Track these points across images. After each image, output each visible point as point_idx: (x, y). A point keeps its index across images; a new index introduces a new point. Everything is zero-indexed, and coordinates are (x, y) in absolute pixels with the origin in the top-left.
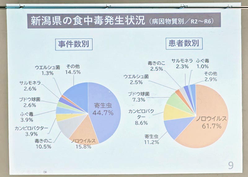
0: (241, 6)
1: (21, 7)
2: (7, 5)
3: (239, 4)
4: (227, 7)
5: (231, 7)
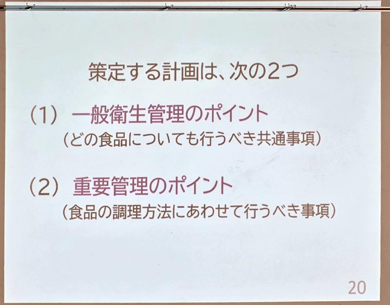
1: (28, 8)
2: (7, 3)
4: (359, 9)
5: (365, 8)
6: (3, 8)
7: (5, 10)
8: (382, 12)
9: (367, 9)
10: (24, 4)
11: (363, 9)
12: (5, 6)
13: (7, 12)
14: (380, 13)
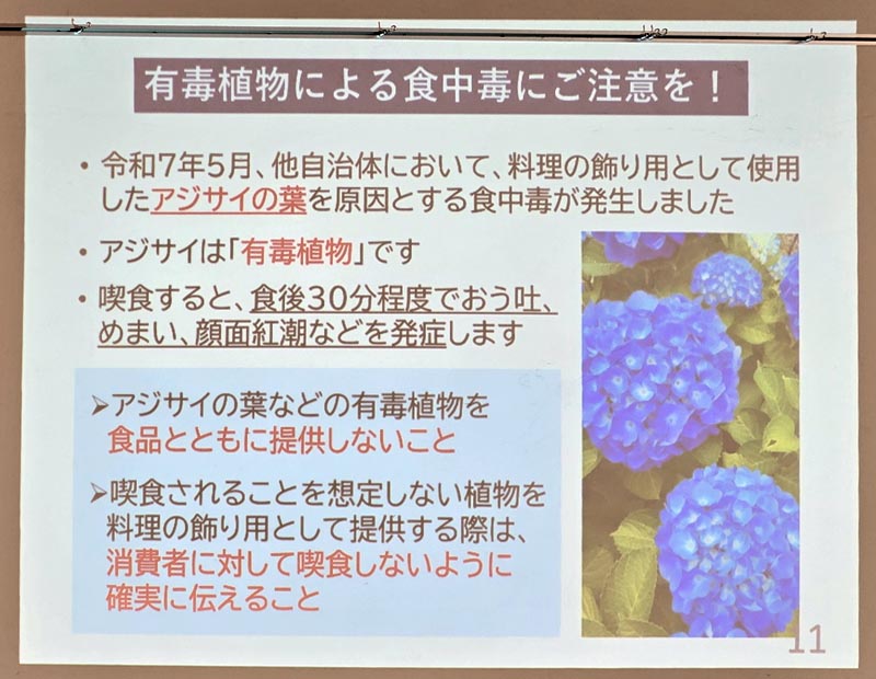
0: (858, 32)
1: (76, 29)
2: (29, 20)
3: (849, 27)
4: (808, 37)
5: (821, 36)
6: (19, 29)
7: (25, 33)
8: (858, 46)
9: (824, 39)
10: (66, 21)
11: (817, 39)
12: (25, 25)
13: (28, 37)
14: (855, 47)
